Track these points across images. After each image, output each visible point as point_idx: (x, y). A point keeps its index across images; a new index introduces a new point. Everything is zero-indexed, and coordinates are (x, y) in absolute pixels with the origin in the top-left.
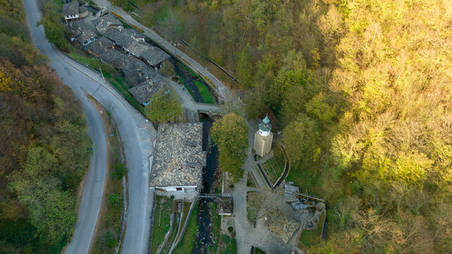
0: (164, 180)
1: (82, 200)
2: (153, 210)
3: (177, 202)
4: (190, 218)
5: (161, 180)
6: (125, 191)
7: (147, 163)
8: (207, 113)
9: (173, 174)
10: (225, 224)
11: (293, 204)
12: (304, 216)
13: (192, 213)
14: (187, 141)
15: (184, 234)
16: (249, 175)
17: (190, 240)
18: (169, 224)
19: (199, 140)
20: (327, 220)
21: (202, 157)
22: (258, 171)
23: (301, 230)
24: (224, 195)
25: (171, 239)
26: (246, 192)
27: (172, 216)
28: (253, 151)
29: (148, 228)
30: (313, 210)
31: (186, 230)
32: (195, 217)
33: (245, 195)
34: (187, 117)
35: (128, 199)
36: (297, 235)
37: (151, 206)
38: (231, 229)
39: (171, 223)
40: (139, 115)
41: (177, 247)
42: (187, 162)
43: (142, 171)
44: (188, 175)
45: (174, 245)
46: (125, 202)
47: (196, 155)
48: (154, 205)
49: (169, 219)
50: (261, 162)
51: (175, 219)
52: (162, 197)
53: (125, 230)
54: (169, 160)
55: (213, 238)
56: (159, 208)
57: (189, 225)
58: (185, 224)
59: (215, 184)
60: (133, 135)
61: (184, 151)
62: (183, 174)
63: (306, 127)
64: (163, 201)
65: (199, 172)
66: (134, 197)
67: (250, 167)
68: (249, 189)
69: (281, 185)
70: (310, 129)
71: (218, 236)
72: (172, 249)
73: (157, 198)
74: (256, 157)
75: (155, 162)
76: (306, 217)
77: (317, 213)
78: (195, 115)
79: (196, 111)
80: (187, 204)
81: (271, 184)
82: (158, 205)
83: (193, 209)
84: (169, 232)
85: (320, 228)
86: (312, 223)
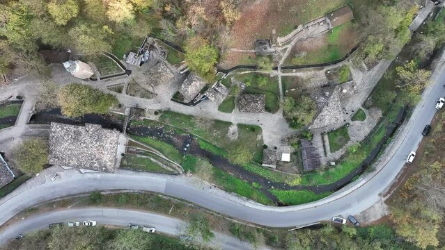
0: (110, 161)
1: (118, 224)
2: (133, 170)
3: (128, 151)
4: (142, 142)
5: (110, 163)
6: (112, 192)
7: (87, 174)
8: (31, 115)
9: (106, 153)
10: (151, 116)
11: (143, 60)
12: (155, 55)
13: (138, 140)
14: (74, 139)
15: (154, 147)
16: (111, 89)
17: (158, 144)
18: (144, 159)
19: (72, 128)
20: (163, 40)
21: (91, 128)
22: (107, 81)
23: (166, 62)
24: (126, 113)
25: (157, 157)
26: (126, 96)
27: (138, 156)
28: (86, 80)
29: (147, 174)
30: (152, 47)
31: (150, 146)
32: (141, 139)
33: (128, 96)
34: (35, 136)
35: (119, 190)
36: (169, 66)
37: (129, 172)
38: (156, 113)
39: (144, 157)
40: (29, 183)
41: (163, 154)
42: (96, 141)
43: (95, 179)
44: (109, 141)
45: (162, 156)
46: (123, 191)
47: (90, 132)
48: (127, 169)
49: (141, 158)
50: (98, 76)
51: (140, 153)
52: (121, 163)
53: (145, 191)
54: (93, 157)
55: (159, 127)
56: (131, 166)
57: (146, 143)
58: (146, 146)
59: (113, 119)
60: (54, 187)
61: (84, 143)
62: (108, 146)
63: (86, 33)
64: (125, 162)
65: (106, 132)
66: (119, 185)
67: (102, 86)
68: (124, 92)
69: (124, 64)
70: (89, 30)
71: (158, 123)
72: (164, 157)
73: (122, 167)
74: (93, 79)
75: (91, 168)
76: (156, 55)
77: (155, 45)
78: (32, 128)
79: (27, 126)
80: (130, 144)
81: (122, 73)
82: (128, 166)
83: (135, 139)
84: (152, 159)
85: (168, 48)
86: (162, 52)
